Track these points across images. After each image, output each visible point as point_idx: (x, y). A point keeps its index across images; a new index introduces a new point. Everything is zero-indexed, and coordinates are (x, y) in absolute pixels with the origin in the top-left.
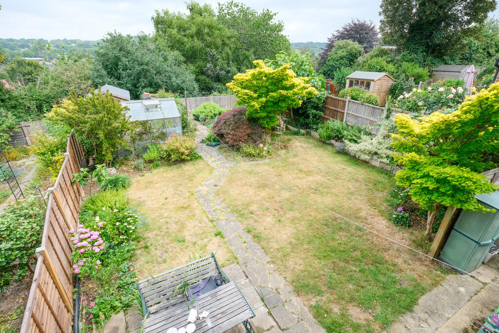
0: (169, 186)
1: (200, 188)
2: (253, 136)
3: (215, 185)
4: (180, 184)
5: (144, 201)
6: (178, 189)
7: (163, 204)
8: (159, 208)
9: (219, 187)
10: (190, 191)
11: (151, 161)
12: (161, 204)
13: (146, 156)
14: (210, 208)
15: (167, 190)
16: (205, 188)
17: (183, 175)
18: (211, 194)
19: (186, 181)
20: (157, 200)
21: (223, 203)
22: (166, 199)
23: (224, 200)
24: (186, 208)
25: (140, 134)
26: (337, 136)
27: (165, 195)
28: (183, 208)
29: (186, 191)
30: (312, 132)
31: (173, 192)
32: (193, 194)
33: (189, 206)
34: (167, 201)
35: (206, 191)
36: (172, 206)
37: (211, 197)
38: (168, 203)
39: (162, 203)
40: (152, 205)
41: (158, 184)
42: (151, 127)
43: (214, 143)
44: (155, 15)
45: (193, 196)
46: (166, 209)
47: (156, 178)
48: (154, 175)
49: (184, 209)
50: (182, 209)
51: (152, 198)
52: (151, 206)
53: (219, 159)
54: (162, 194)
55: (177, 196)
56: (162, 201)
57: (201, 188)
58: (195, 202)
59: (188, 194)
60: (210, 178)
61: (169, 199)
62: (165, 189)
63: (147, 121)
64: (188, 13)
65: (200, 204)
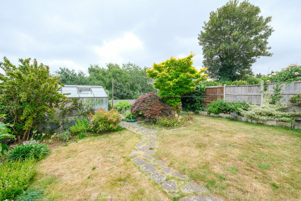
0: (96, 153)
1: (134, 152)
2: (166, 111)
3: (151, 149)
4: (110, 151)
5: (60, 175)
6: (109, 155)
7: (89, 178)
8: (82, 184)
9: (156, 150)
10: (124, 156)
11: (76, 133)
12: (85, 178)
13: (73, 128)
14: (159, 177)
15: (94, 157)
16: (142, 153)
17: (111, 142)
18: (150, 158)
19: (117, 147)
20: (81, 172)
21: (172, 169)
22: (94, 169)
23: (171, 164)
24: (125, 180)
25: (71, 110)
26: (225, 109)
27: (91, 165)
28: (120, 180)
29: (119, 157)
30: (200, 112)
31: (102, 159)
32: (129, 160)
33: (129, 176)
34: (95, 172)
35: (144, 156)
36: (103, 179)
37: (152, 161)
38: (96, 175)
39: (88, 175)
40: (72, 181)
41: (83, 152)
42: (81, 103)
43: (133, 120)
44: (90, 67)
45: (129, 162)
46: (94, 185)
47: (81, 146)
48: (79, 144)
49: (122, 183)
50: (119, 183)
51: (73, 169)
52: (69, 183)
53: (142, 129)
54: (88, 163)
55: (110, 164)
56: (88, 172)
57: (136, 152)
58: (135, 169)
59: (122, 161)
60: (141, 142)
61: (97, 169)
62: (92, 156)
63: (79, 98)
64: (107, 68)
65: (143, 172)
